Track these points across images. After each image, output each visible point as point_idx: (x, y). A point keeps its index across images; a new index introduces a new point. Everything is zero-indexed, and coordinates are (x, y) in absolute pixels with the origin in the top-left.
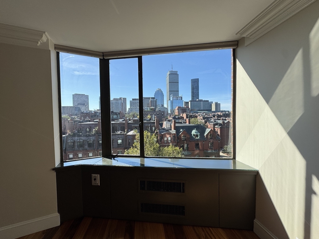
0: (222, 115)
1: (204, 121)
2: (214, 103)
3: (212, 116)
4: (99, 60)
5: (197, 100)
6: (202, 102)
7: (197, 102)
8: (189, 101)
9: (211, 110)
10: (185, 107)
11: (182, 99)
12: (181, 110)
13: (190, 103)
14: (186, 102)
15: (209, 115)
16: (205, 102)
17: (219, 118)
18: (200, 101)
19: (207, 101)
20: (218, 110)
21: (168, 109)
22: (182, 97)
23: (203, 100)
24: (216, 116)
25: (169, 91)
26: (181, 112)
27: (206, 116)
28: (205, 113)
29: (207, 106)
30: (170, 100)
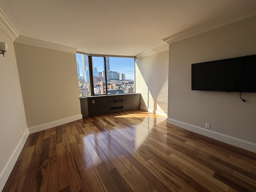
0: (128, 83)
1: (118, 87)
2: (121, 74)
3: (122, 84)
4: (88, 57)
5: (109, 71)
6: (112, 73)
7: (109, 73)
8: (102, 72)
9: (119, 79)
10: (100, 76)
11: (96, 70)
12: (96, 79)
13: (103, 73)
14: (100, 73)
15: (119, 83)
16: (114, 73)
17: (126, 85)
18: (111, 72)
19: (116, 72)
20: (124, 79)
21: (84, 78)
22: (96, 69)
23: (113, 71)
24: (124, 84)
25: (84, 62)
26: (96, 80)
27: (118, 84)
28: (116, 82)
29: (116, 76)
30: (85, 70)
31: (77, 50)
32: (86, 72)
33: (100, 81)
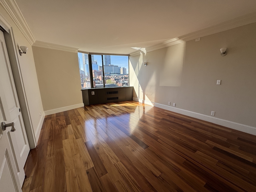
0: (127, 77)
1: (115, 81)
2: (122, 68)
3: (121, 78)
4: (88, 55)
5: (110, 65)
6: (113, 67)
7: (110, 67)
9: (120, 73)
10: (100, 70)
11: (97, 64)
12: (96, 73)
15: (119, 77)
16: (115, 67)
17: (126, 80)
18: (112, 66)
19: (117, 66)
20: (125, 74)
21: (84, 72)
22: (97, 62)
23: (114, 65)
24: (123, 78)
25: (85, 56)
26: (97, 75)
27: (117, 78)
28: (116, 76)
29: (117, 71)
30: (86, 64)
31: (78, 50)
32: (87, 65)
33: (99, 75)
